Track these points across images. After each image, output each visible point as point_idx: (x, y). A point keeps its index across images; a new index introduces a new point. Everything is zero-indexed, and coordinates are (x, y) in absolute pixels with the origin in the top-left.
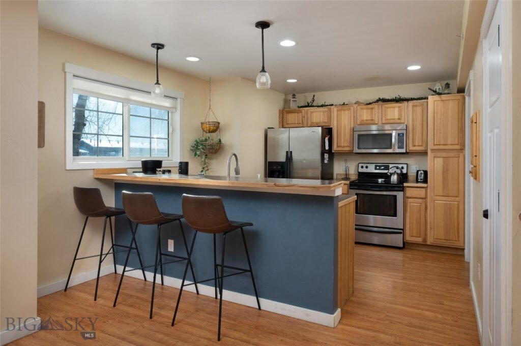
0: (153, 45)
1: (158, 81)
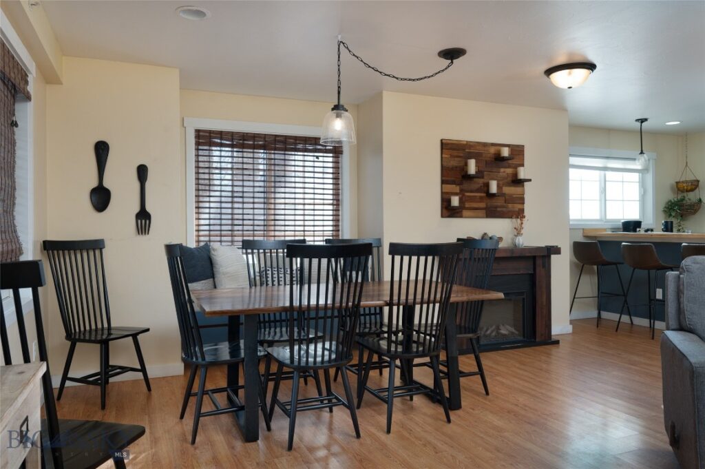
0: (637, 120)
1: (642, 150)
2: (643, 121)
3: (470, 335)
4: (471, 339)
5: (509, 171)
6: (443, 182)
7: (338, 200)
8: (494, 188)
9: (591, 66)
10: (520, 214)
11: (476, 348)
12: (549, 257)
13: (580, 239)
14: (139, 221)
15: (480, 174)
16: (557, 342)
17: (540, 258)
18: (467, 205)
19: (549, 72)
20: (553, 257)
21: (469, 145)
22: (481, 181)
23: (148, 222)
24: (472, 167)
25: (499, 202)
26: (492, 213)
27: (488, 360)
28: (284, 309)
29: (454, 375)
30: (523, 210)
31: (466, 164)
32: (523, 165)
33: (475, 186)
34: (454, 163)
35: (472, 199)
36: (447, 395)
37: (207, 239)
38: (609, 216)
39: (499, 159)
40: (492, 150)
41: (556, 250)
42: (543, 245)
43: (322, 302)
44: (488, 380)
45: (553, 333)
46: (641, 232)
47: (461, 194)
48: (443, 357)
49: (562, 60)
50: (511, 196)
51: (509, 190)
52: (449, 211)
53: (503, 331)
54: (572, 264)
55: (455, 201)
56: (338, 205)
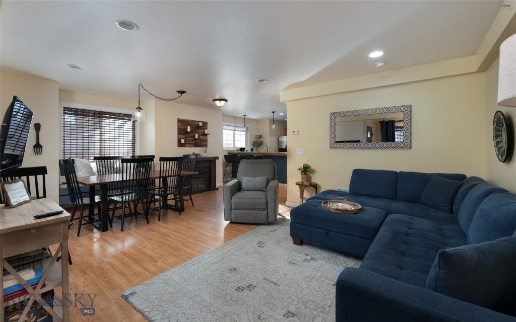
0: (243, 116)
1: (245, 125)
2: (245, 116)
3: (188, 187)
4: (188, 189)
5: (202, 131)
6: (178, 134)
7: (135, 140)
8: (197, 136)
9: (226, 101)
10: (206, 146)
11: (190, 192)
12: (215, 160)
13: (227, 154)
14: (36, 149)
15: (192, 131)
16: (218, 189)
17: (212, 161)
18: (187, 142)
19: (214, 100)
20: (217, 160)
21: (188, 121)
22: (192, 134)
23: (40, 149)
24: (189, 129)
25: (198, 141)
26: (196, 145)
27: (193, 197)
28: (119, 181)
29: (182, 201)
30: (207, 145)
31: (187, 128)
32: (207, 129)
33: (190, 136)
34: (182, 127)
35: (189, 140)
36: (179, 207)
37: (70, 156)
38: (236, 146)
39: (199, 127)
40: (196, 123)
41: (217, 158)
42: (213, 156)
43: (128, 178)
44: (194, 202)
45: (217, 186)
46: (245, 151)
47: (185, 139)
48: (178, 196)
49: (217, 97)
50: (203, 139)
51: (202, 137)
52: (180, 145)
53: (200, 187)
54: (223, 162)
55: (183, 141)
56: (134, 141)
